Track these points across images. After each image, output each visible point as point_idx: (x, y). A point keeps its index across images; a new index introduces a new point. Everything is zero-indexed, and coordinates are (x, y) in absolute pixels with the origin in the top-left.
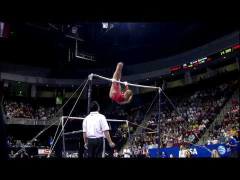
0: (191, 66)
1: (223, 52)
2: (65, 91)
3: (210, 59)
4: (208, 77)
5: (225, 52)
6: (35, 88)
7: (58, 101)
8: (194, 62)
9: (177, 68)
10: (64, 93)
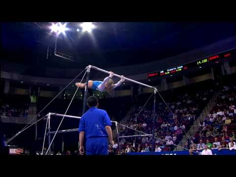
0: (168, 73)
1: (200, 62)
2: (40, 90)
3: (186, 68)
4: (184, 84)
5: (201, 62)
6: (8, 85)
7: (33, 99)
8: (171, 70)
9: (154, 74)
10: (39, 92)
